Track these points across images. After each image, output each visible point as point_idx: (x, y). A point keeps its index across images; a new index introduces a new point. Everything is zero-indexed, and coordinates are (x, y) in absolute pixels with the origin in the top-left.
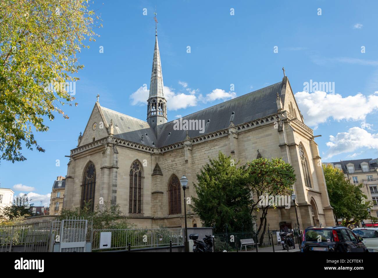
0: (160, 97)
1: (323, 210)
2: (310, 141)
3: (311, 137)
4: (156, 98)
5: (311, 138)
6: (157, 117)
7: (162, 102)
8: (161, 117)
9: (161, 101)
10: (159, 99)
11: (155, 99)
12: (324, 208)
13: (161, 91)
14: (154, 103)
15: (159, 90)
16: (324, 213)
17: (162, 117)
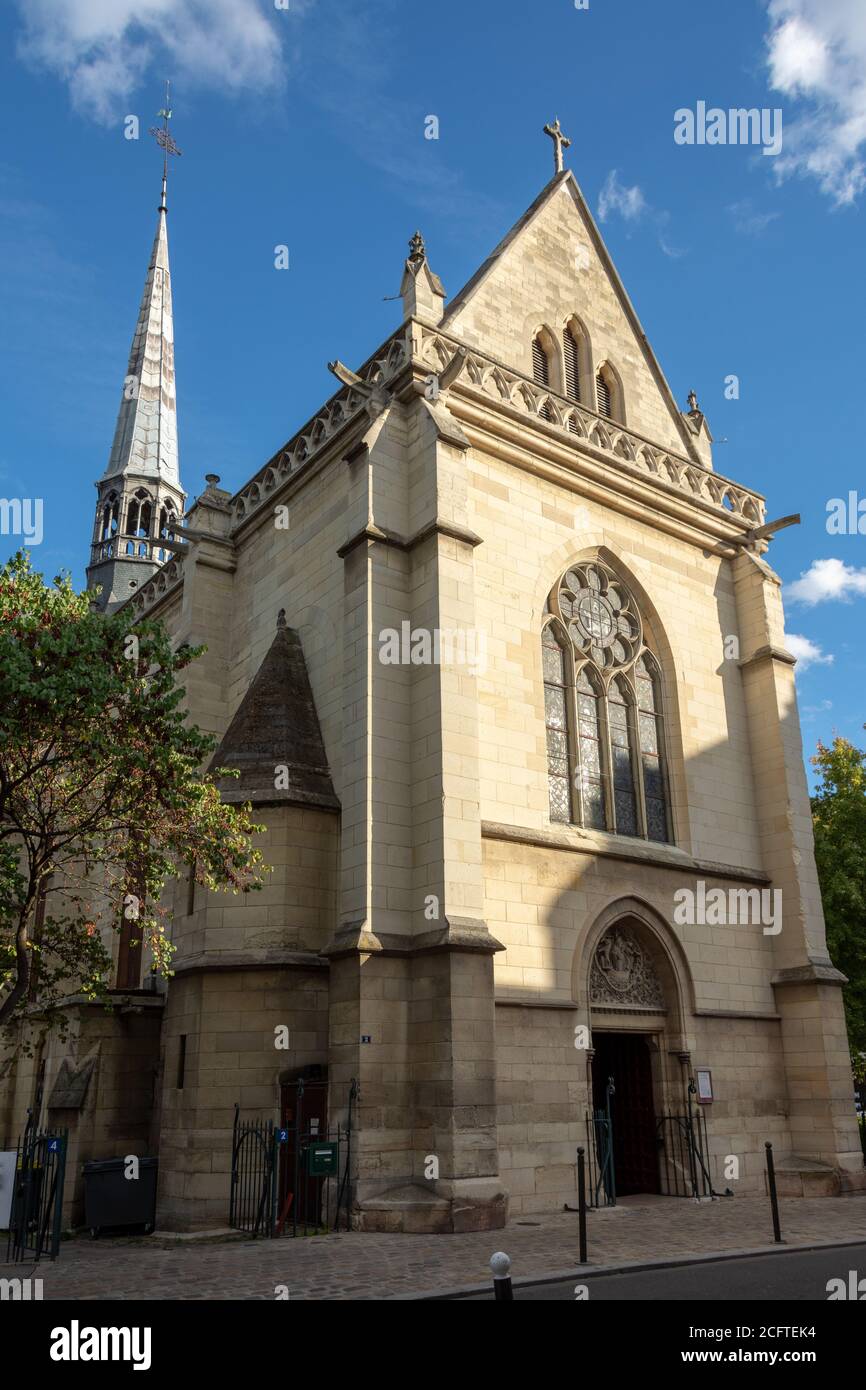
0: (137, 477)
1: (774, 986)
2: (728, 561)
3: (733, 532)
4: (121, 479)
5: (727, 540)
6: (116, 564)
7: (149, 498)
8: (134, 566)
9: (142, 493)
10: (131, 486)
11: (117, 488)
12: (776, 979)
13: (152, 449)
14: (112, 504)
15: (141, 446)
16: (777, 1012)
17: (141, 566)
